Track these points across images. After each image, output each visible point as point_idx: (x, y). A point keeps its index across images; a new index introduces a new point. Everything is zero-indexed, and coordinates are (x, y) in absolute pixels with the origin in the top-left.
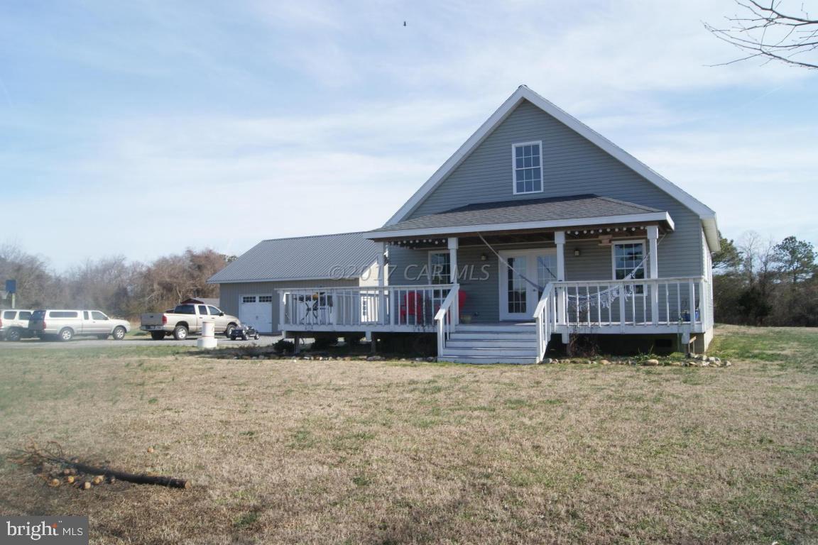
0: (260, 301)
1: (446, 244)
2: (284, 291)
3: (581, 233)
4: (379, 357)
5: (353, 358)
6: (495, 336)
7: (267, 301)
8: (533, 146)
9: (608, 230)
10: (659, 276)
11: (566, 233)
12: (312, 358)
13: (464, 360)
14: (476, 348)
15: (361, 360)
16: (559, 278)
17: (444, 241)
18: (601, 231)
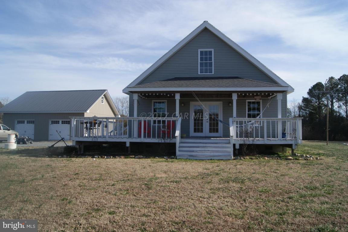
0: (27, 123)
1: (174, 96)
2: (75, 118)
3: (245, 95)
4: (142, 157)
5: (126, 157)
6: (204, 145)
7: (31, 123)
8: (209, 51)
9: (259, 94)
10: (282, 117)
11: (238, 94)
12: (100, 157)
13: (191, 158)
14: (196, 151)
15: (132, 158)
16: (234, 117)
17: (173, 95)
18: (255, 94)
